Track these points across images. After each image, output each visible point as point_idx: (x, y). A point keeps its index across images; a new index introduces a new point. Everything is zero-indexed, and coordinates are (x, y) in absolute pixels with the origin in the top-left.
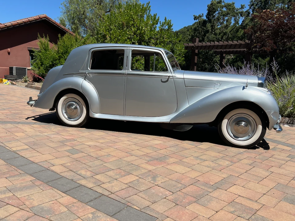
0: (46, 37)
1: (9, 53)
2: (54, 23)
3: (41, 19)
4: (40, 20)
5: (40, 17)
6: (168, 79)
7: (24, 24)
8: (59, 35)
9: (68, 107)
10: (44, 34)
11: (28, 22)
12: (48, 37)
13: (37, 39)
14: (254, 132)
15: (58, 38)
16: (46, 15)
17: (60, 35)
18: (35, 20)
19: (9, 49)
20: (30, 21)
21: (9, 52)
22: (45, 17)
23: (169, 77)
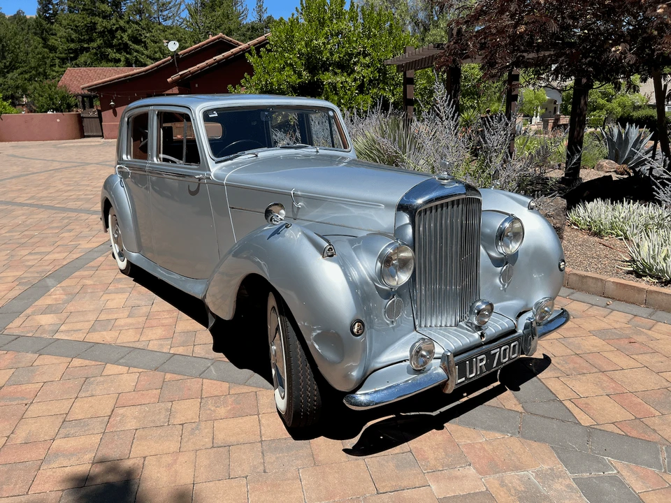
23: (199, 180)
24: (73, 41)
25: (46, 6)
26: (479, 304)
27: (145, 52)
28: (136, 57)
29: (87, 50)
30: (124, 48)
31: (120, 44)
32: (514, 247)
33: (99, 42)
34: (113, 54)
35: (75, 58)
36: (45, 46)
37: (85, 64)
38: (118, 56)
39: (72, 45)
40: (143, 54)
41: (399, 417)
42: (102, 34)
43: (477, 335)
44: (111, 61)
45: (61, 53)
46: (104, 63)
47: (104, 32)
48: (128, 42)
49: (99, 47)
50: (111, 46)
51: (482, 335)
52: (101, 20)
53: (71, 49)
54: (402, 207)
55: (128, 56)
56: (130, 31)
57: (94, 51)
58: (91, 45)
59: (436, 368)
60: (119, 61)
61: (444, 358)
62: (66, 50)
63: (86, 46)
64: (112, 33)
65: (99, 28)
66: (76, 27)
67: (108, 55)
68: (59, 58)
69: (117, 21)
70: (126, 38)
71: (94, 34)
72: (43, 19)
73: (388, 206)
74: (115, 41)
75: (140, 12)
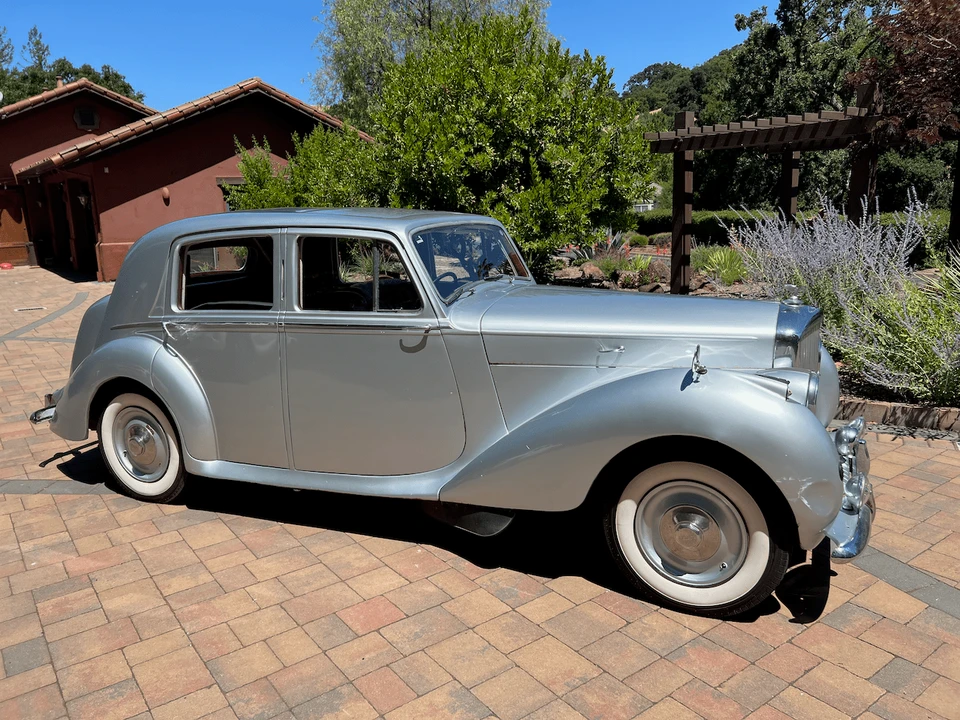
0: (261, 144)
1: (167, 201)
2: (285, 101)
3: (246, 92)
4: (243, 95)
5: (241, 88)
6: (425, 338)
7: (199, 113)
8: (295, 137)
9: (129, 433)
10: (253, 137)
11: (209, 106)
12: (266, 143)
13: (234, 154)
14: (741, 554)
15: (292, 144)
16: (258, 78)
17: (296, 134)
18: (230, 98)
19: (165, 190)
20: (215, 104)
21: (166, 196)
22: (257, 87)
23: (427, 331)
54: (781, 339)
73: (761, 341)
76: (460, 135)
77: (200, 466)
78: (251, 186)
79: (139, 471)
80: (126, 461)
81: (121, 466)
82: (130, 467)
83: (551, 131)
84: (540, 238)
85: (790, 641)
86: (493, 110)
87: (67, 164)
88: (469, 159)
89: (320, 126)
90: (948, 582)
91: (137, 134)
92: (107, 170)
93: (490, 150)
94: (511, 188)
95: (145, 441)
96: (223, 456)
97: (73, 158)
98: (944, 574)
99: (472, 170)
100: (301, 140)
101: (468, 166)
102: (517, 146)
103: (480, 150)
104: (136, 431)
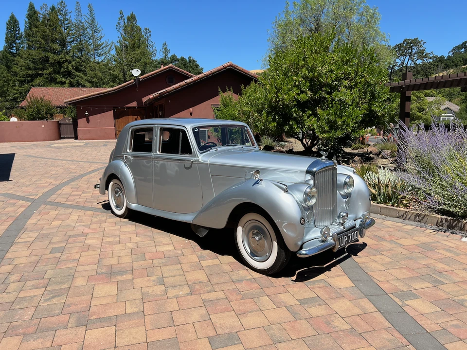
0: (230, 90)
1: (191, 114)
2: (241, 71)
3: (225, 68)
5: (224, 66)
6: (191, 164)
7: (206, 77)
8: (242, 86)
9: (115, 193)
10: (227, 87)
11: (210, 75)
12: (232, 90)
13: (218, 95)
14: (271, 250)
15: (241, 90)
16: (231, 62)
17: (243, 86)
18: (219, 71)
19: (191, 109)
20: (212, 74)
21: (191, 112)
22: (230, 66)
23: (192, 162)
24: (30, 69)
25: (11, 44)
26: (342, 214)
27: (84, 77)
28: (77, 81)
29: (41, 75)
30: (68, 74)
31: (66, 72)
32: (350, 190)
33: (50, 70)
34: (60, 78)
35: (32, 81)
36: (9, 72)
37: (39, 85)
38: (64, 80)
39: (30, 72)
40: (83, 79)
41: (309, 269)
42: (52, 65)
43: (342, 227)
44: (58, 83)
45: (20, 77)
46: (53, 84)
47: (54, 63)
48: (72, 70)
49: (50, 74)
50: (59, 73)
51: (344, 228)
52: (52, 55)
53: (29, 75)
54: (308, 172)
55: (71, 80)
56: (73, 63)
57: (47, 76)
58: (44, 72)
59: (330, 240)
60: (65, 83)
61: (333, 236)
62: (24, 75)
63: (40, 72)
64: (60, 64)
65: (51, 60)
66: (34, 59)
67: (57, 79)
68: (18, 80)
69: (65, 56)
70: (70, 68)
71: (47, 64)
72: (8, 53)
73: (301, 172)
74: (62, 70)
75: (80, 50)
76: (295, 86)
77: (130, 205)
78: (222, 108)
79: (117, 206)
80: (114, 202)
81: (113, 205)
82: (115, 205)
83: (346, 83)
84: (328, 132)
85: (283, 286)
86: (311, 75)
87: (155, 99)
88: (297, 96)
89: (253, 82)
90: (376, 281)
91: (181, 87)
92: (170, 101)
93: (309, 92)
94: (321, 109)
95: (118, 196)
96: (137, 203)
97: (158, 96)
98: (378, 279)
99: (298, 101)
100: (245, 88)
101: (296, 99)
102: (325, 90)
103: (302, 92)
104: (117, 192)
